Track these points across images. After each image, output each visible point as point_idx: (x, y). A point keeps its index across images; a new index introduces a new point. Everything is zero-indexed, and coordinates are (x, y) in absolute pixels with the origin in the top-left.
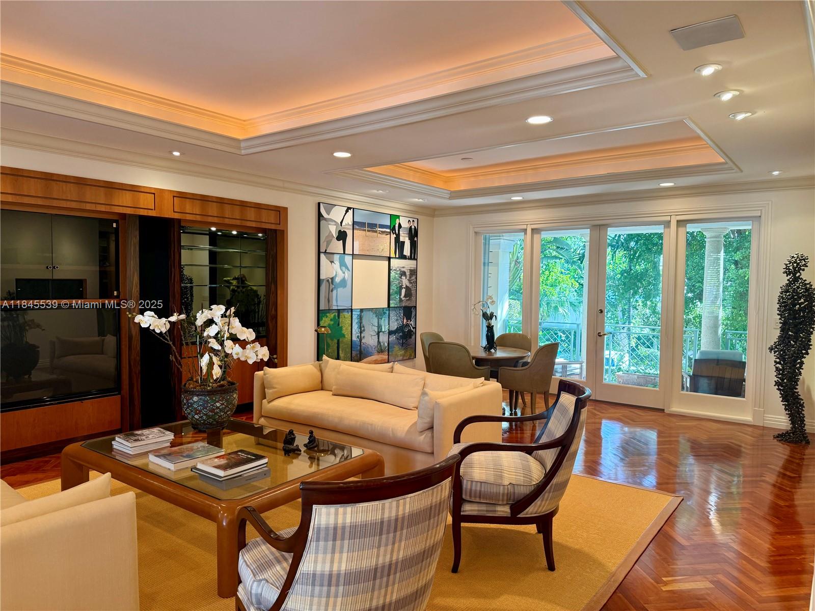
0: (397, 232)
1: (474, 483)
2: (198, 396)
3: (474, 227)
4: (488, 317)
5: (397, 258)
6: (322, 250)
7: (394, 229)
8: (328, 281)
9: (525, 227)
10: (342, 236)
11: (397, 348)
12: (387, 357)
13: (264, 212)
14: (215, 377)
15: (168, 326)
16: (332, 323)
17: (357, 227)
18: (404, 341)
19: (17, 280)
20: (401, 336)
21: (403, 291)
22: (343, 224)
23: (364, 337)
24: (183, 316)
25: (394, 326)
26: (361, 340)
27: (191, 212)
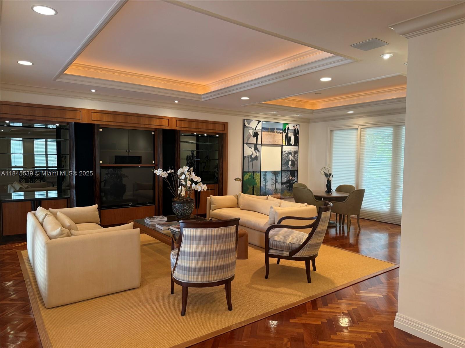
0: (287, 132)
1: (274, 241)
2: (178, 204)
3: (330, 128)
4: (328, 175)
5: (287, 145)
6: (245, 142)
7: (285, 131)
8: (248, 157)
9: (357, 127)
10: (256, 135)
11: (286, 192)
12: (280, 196)
13: (217, 125)
14: (182, 196)
15: (167, 175)
16: (250, 177)
17: (264, 130)
18: (290, 188)
19: (115, 156)
20: (288, 185)
21: (290, 162)
22: (256, 129)
23: (267, 185)
24: (173, 171)
25: (284, 180)
26: (265, 186)
27: (184, 126)
